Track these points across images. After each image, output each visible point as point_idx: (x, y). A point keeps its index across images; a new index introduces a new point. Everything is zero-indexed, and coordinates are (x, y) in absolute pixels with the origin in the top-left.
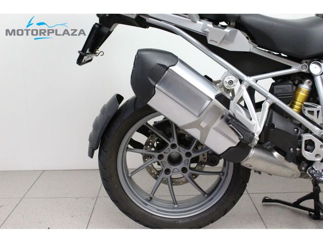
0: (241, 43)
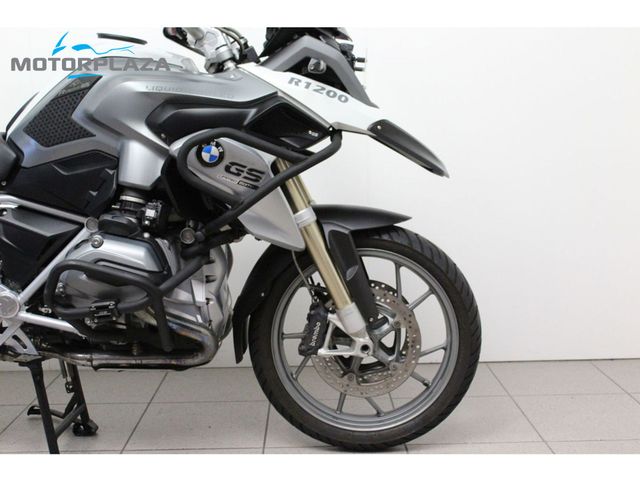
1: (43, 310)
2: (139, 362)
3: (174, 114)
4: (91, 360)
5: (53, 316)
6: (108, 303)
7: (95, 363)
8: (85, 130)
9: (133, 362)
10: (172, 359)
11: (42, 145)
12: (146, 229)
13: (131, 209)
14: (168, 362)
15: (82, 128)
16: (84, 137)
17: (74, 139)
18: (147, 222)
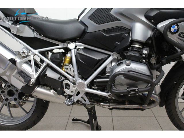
0: (28, 32)
1: (93, 87)
2: (128, 107)
3: (159, 12)
4: (110, 106)
5: (97, 90)
6: (135, 89)
7: (111, 107)
8: (116, 18)
9: (126, 107)
10: (141, 106)
11: (97, 23)
12: (144, 58)
13: (137, 50)
14: (139, 107)
15: (115, 17)
16: (116, 21)
17: (111, 21)
18: (144, 56)
